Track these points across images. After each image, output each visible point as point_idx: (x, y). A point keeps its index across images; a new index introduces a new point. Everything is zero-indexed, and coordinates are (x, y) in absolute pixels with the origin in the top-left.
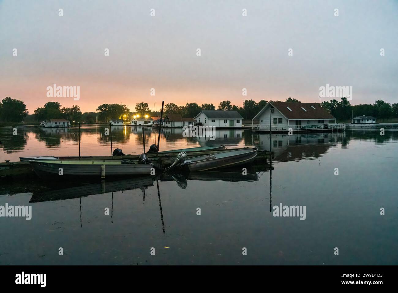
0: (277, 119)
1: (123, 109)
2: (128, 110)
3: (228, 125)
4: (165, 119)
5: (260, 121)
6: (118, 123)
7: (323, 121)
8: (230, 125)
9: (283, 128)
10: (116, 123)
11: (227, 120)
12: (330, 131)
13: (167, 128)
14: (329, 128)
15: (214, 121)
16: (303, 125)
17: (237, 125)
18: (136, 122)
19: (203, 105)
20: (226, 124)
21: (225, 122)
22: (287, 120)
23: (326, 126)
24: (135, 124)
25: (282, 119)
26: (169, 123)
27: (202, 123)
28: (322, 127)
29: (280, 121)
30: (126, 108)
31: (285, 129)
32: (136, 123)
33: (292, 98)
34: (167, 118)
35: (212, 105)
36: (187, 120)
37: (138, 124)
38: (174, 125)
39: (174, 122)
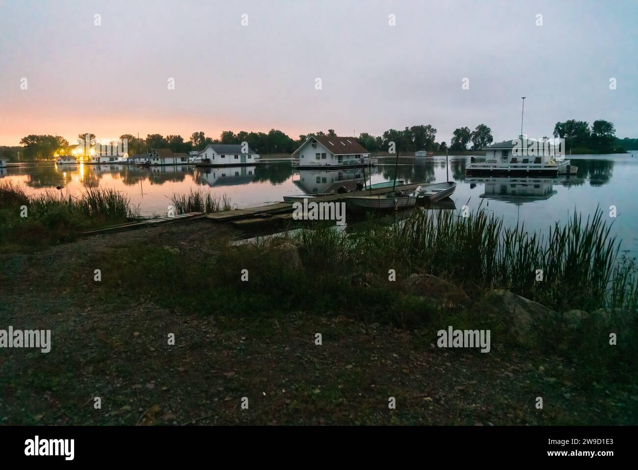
0: (319, 154)
1: (59, 142)
2: (67, 143)
3: (238, 161)
4: (152, 155)
5: (300, 156)
6: (69, 160)
7: (359, 156)
8: (241, 162)
9: (328, 164)
10: (67, 160)
11: (237, 156)
12: (366, 166)
13: (156, 165)
14: (365, 163)
15: (224, 157)
16: (344, 160)
17: (249, 161)
18: (99, 158)
19: (168, 137)
20: (236, 159)
21: (235, 158)
22: (332, 155)
23: (362, 161)
24: (97, 162)
25: (325, 154)
26: (158, 160)
27: (209, 159)
28: (360, 162)
29: (324, 156)
30: (64, 140)
31: (329, 165)
32: (99, 161)
33: (275, 130)
34: (155, 154)
35: (179, 136)
36: (178, 156)
37: (101, 161)
38: (164, 162)
39: (164, 158)
